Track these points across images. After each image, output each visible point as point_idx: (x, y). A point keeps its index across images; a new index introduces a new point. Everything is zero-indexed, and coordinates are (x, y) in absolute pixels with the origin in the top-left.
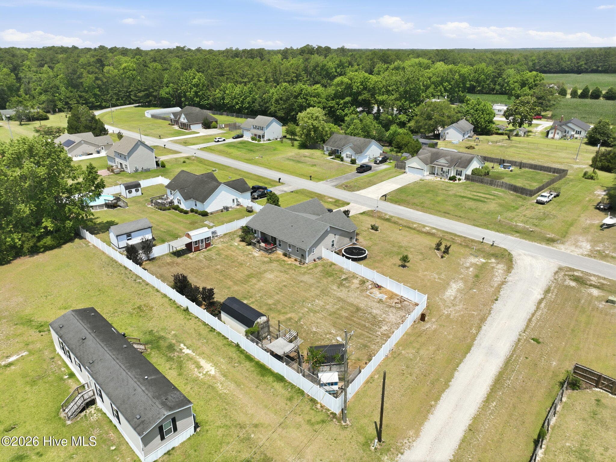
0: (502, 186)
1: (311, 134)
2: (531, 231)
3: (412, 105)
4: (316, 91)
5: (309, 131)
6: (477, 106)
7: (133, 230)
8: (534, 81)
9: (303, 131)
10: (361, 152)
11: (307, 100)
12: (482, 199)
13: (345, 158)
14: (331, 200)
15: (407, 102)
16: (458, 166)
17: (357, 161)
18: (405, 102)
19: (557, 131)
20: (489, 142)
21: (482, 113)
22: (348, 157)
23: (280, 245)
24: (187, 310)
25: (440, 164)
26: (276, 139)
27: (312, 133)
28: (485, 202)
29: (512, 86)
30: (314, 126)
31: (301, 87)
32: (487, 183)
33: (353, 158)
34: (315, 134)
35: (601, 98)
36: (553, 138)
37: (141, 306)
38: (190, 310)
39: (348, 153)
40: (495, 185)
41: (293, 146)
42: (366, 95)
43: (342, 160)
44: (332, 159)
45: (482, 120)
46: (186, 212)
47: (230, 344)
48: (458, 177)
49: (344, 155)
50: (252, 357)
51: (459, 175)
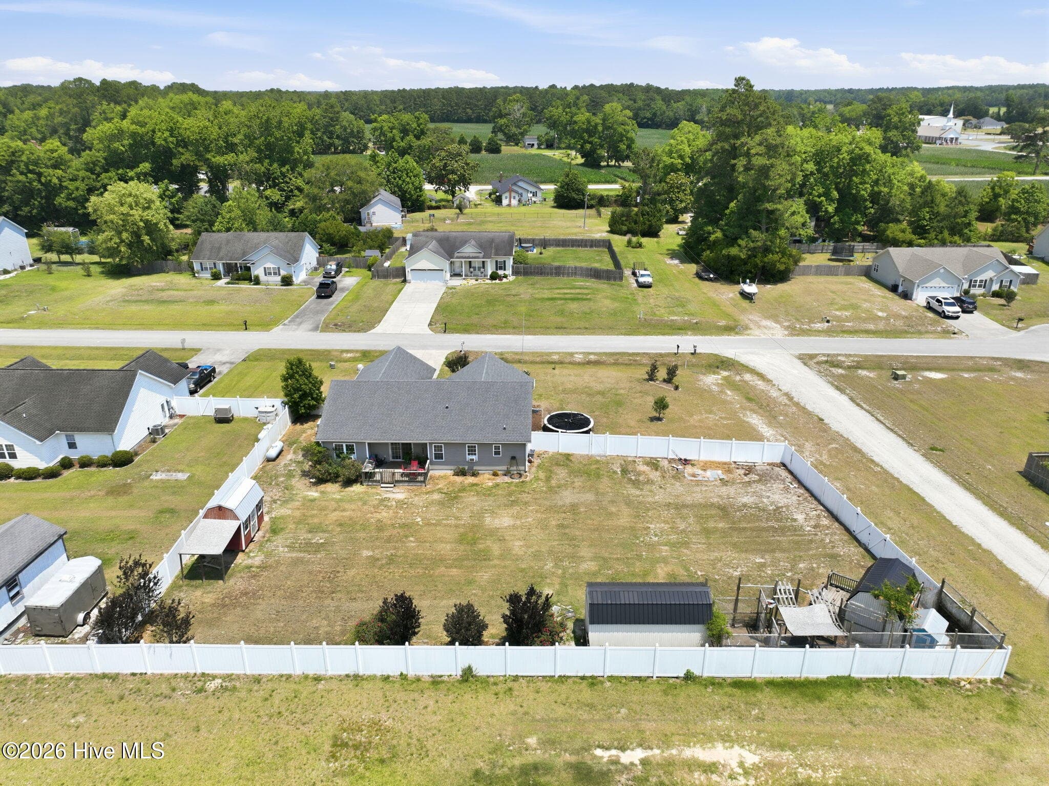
0: (576, 274)
1: (142, 241)
2: (696, 323)
3: (284, 170)
4: (55, 155)
5: (137, 235)
6: (395, 165)
7: (19, 563)
8: (419, 126)
9: (120, 238)
10: (297, 261)
11: (40, 175)
12: (580, 296)
13: (263, 278)
14: (349, 355)
15: (275, 165)
16: (497, 254)
17: (294, 279)
18: (271, 166)
19: (513, 194)
20: (444, 220)
21: (407, 174)
22: (270, 274)
23: (439, 456)
24: (468, 674)
25: (467, 255)
26: (22, 268)
27: (146, 238)
28: (590, 299)
29: (389, 135)
30: (147, 222)
31: (9, 147)
32: (551, 274)
33: (283, 273)
34: (152, 239)
35: (483, 152)
36: (509, 205)
37: (335, 737)
38: (481, 670)
39: (269, 265)
40: (563, 274)
41: (89, 276)
42: (186, 157)
43: (257, 281)
44: (228, 283)
45: (411, 186)
46: (51, 474)
47: (667, 684)
48: (501, 272)
49: (258, 271)
50: (746, 680)
51: (501, 268)
